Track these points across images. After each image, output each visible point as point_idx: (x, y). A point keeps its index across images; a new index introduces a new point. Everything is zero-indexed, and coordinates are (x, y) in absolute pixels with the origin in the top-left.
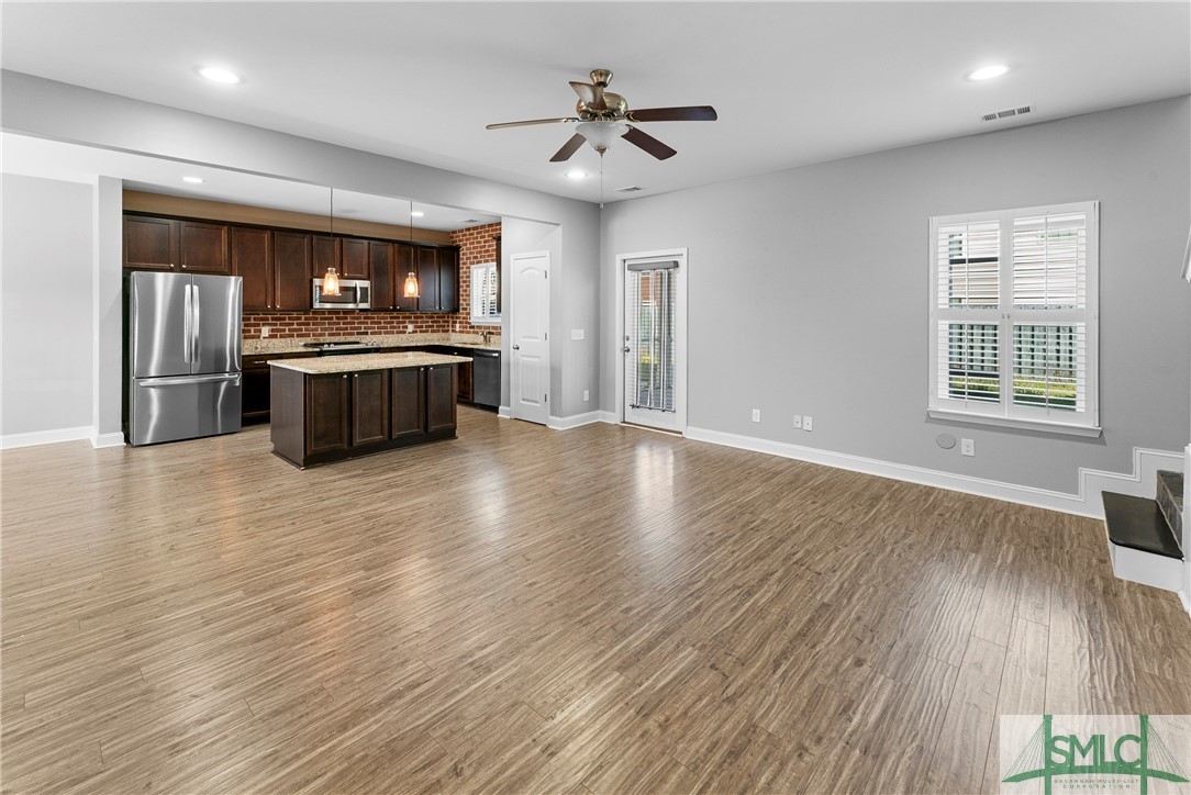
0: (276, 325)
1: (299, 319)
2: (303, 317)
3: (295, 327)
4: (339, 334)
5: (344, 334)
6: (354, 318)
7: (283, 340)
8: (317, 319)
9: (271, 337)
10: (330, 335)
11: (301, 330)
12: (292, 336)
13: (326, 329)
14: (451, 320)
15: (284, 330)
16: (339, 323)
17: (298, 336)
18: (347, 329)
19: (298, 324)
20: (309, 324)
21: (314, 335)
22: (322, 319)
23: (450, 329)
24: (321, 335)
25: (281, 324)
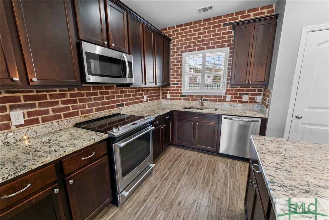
0: (33, 106)
1: (64, 96)
2: (68, 93)
3: (61, 106)
4: (104, 109)
5: (108, 108)
6: (114, 93)
7: (48, 124)
8: (83, 95)
9: (28, 123)
10: (98, 110)
11: (68, 109)
12: (59, 117)
13: (93, 105)
14: (161, 92)
15: (47, 112)
16: (103, 98)
17: (66, 116)
18: (109, 103)
19: (63, 102)
20: (75, 101)
21: (83, 113)
22: (88, 94)
23: (161, 97)
24: (90, 111)
25: (40, 105)
